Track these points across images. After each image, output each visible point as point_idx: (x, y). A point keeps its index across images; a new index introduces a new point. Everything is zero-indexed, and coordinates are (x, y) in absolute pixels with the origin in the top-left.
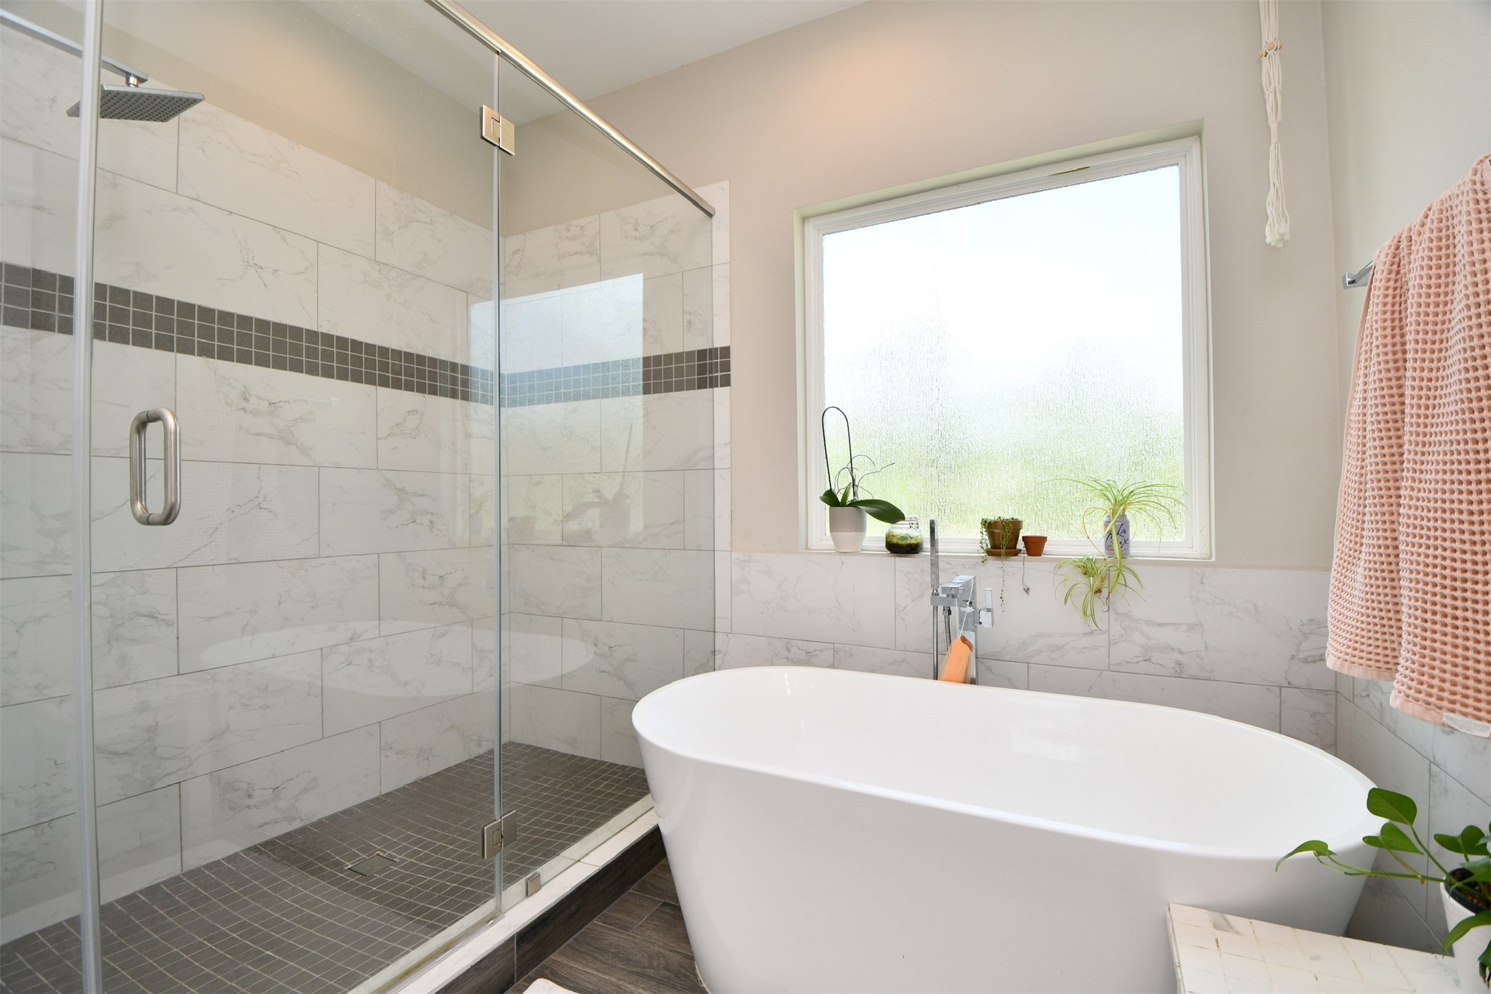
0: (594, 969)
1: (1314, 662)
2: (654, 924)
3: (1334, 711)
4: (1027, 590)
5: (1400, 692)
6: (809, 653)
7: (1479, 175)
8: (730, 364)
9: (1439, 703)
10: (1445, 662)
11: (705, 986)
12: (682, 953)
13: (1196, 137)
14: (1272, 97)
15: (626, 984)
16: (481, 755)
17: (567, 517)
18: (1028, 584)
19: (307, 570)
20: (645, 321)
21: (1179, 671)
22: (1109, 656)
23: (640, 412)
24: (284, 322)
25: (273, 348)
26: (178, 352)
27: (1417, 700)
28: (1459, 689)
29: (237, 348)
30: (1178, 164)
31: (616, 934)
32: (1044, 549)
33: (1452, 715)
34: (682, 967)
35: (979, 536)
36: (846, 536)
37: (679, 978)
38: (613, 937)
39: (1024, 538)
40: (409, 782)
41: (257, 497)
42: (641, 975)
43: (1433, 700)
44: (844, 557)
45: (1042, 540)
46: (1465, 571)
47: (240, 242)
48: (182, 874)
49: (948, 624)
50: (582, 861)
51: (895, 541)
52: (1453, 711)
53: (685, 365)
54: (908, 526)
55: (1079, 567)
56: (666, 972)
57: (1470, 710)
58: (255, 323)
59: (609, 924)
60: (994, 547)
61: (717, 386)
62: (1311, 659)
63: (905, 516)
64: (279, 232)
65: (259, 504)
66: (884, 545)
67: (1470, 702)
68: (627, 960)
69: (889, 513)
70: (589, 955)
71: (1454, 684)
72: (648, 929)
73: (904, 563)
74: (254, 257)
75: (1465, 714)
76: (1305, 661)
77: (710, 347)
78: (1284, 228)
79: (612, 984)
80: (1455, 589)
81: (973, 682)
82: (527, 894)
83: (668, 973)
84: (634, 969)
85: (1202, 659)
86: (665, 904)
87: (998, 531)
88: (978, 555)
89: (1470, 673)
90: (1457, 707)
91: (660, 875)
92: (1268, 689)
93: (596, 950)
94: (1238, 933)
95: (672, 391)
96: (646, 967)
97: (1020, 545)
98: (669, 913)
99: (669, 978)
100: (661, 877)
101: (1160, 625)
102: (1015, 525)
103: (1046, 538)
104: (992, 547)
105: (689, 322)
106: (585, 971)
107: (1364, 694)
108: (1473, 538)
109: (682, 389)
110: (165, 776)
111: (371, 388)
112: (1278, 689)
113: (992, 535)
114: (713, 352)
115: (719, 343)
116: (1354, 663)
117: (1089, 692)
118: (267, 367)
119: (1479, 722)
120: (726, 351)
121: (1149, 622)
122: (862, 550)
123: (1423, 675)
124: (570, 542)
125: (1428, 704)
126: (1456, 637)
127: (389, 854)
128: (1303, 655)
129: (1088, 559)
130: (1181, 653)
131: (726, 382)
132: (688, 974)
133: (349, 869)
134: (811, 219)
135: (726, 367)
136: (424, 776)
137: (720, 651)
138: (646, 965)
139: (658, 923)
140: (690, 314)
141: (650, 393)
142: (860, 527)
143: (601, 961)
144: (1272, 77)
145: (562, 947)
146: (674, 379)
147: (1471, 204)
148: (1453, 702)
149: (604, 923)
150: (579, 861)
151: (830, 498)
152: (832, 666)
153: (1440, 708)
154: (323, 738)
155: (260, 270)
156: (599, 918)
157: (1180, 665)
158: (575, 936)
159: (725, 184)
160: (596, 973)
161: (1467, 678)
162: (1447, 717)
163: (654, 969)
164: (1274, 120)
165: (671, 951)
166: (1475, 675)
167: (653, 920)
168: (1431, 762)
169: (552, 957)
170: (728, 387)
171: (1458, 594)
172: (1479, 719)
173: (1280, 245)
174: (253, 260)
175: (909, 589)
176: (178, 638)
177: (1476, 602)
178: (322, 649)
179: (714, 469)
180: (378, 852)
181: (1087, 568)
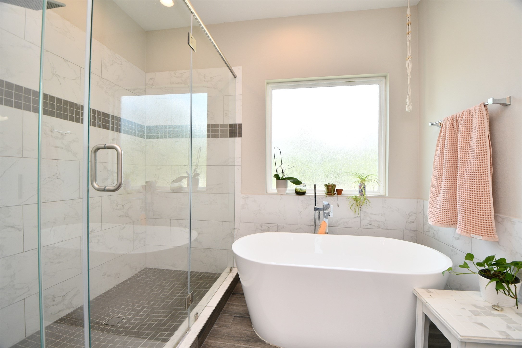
0: (223, 342)
1: (412, 223)
2: (235, 324)
3: (416, 236)
4: (338, 205)
5: (460, 230)
6: (269, 227)
7: (481, 107)
8: (241, 130)
9: (470, 232)
10: (471, 222)
11: (263, 340)
12: (250, 331)
13: (385, 77)
14: (409, 71)
15: (237, 344)
16: (137, 274)
17: (174, 181)
18: (339, 204)
19: (75, 204)
20: (208, 111)
21: (379, 227)
22: (360, 224)
23: (205, 144)
24: (67, 100)
25: (63, 110)
26: (24, 109)
27: (464, 232)
28: (474, 228)
29: (49, 110)
30: (379, 84)
31: (224, 329)
32: (342, 193)
33: (473, 235)
34: (252, 335)
35: (324, 189)
36: (282, 189)
37: (253, 339)
38: (223, 330)
39: (336, 189)
40: (112, 288)
41: (56, 174)
42: (240, 340)
43: (468, 231)
44: (281, 196)
45: (341, 191)
46: (475, 200)
47: (51, 64)
48: (26, 338)
49: (319, 217)
50: (207, 306)
51: (299, 191)
52: (473, 234)
53: (224, 128)
54: (303, 186)
55: (353, 198)
56: (248, 338)
57: (477, 233)
58: (56, 100)
59: (220, 326)
60: (328, 192)
61: (237, 137)
62: (411, 222)
63: (302, 183)
64: (66, 62)
65: (57, 176)
66: (294, 192)
67: (477, 231)
68: (233, 337)
69: (297, 182)
70: (218, 337)
71: (473, 227)
72: (234, 325)
73: (301, 197)
74: (56, 71)
75: (476, 234)
76: (410, 223)
77: (234, 123)
78: (411, 107)
79: (232, 345)
80: (473, 205)
81: (327, 234)
82: (195, 320)
83: (249, 338)
84: (237, 339)
85: (385, 223)
86: (235, 316)
87: (330, 188)
88: (324, 195)
89: (477, 224)
90: (474, 233)
91: (229, 307)
92: (401, 231)
93: (220, 336)
94: (433, 293)
95: (219, 137)
96: (240, 338)
97: (335, 192)
98: (239, 319)
99: (249, 339)
100: (229, 308)
101: (374, 214)
102: (335, 186)
103: (342, 190)
104: (328, 193)
105: (226, 114)
106: (220, 343)
107: (428, 231)
108: (477, 193)
109: (223, 137)
110: (18, 296)
111: (99, 129)
112: (403, 231)
113: (328, 189)
114: (235, 125)
115: (237, 122)
116: (438, 223)
117: (355, 234)
118: (60, 118)
119: (479, 236)
120: (240, 125)
121: (371, 214)
122: (286, 193)
123: (465, 225)
124: (174, 191)
125: (467, 232)
126: (473, 216)
127: (119, 316)
128: (409, 221)
129: (356, 196)
130: (379, 222)
131: (240, 136)
132: (256, 337)
133: (104, 324)
134: (269, 84)
135: (240, 131)
136: (117, 284)
137: (236, 229)
138: (240, 337)
139: (237, 323)
140: (226, 111)
141: (210, 137)
142: (286, 186)
143: (224, 339)
144: (409, 66)
145: (207, 337)
146: (220, 133)
147: (479, 114)
148: (473, 232)
149: (217, 326)
150: (206, 306)
151: (277, 176)
152: (277, 231)
153: (470, 233)
154: (81, 273)
155: (58, 77)
156: (215, 325)
157: (379, 225)
158: (210, 332)
159: (241, 67)
160: (225, 343)
161: (476, 226)
162: (472, 235)
163: (244, 338)
164: (409, 77)
165: (246, 331)
166: (478, 225)
167: (234, 322)
168: (451, 247)
169: (205, 341)
170: (241, 138)
171: (474, 206)
172: (479, 235)
173: (409, 112)
174: (56, 72)
175: (303, 206)
176: (23, 236)
177: (478, 208)
178: (81, 237)
179: (235, 166)
180: (114, 316)
181: (356, 199)
